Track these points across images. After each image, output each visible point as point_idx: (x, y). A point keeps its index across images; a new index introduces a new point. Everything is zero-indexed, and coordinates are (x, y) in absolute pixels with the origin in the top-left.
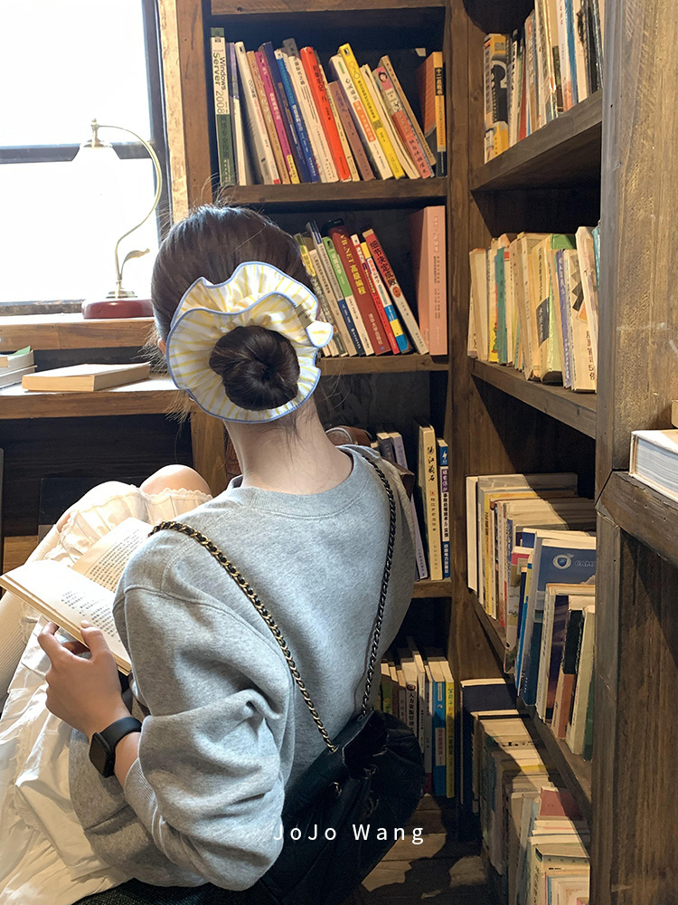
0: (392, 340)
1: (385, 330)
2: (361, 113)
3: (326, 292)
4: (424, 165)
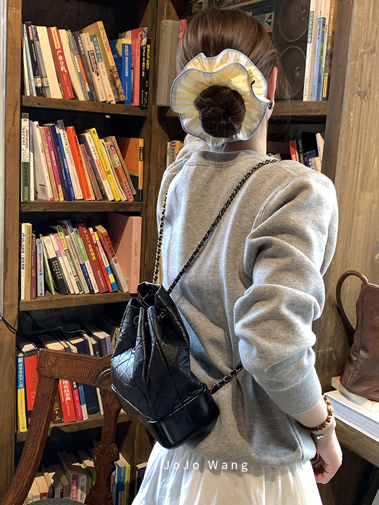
0: (109, 285)
1: (106, 279)
2: (99, 165)
3: (74, 258)
4: (130, 195)
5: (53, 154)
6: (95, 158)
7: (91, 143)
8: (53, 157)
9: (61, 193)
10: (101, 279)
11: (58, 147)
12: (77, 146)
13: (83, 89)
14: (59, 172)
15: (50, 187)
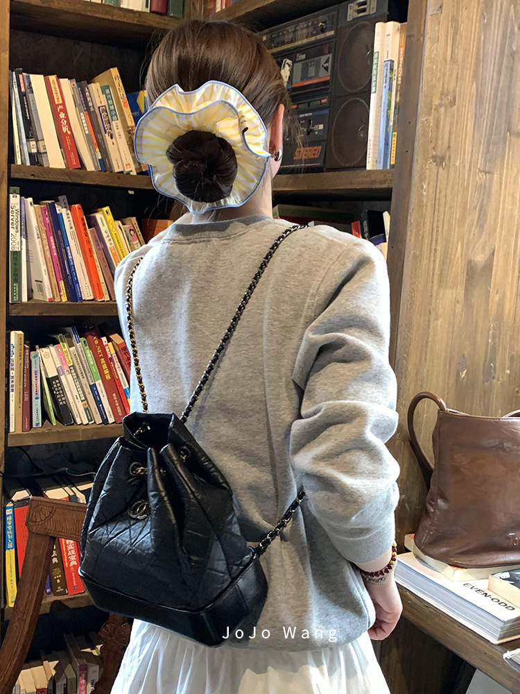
1: (124, 405)
2: (114, 255)
3: (81, 377)
5: (52, 241)
6: (109, 246)
7: (104, 225)
8: (53, 244)
9: (63, 291)
10: (117, 405)
11: (59, 232)
12: (85, 229)
13: (93, 155)
14: (60, 264)
15: (49, 284)
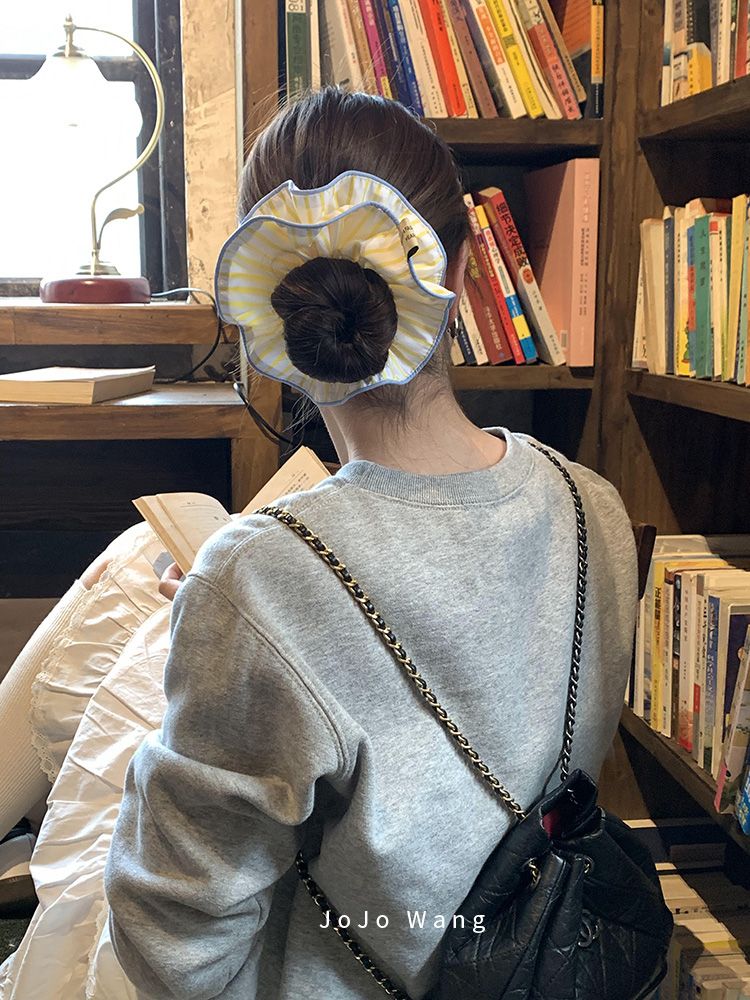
0: (515, 343)
1: (505, 330)
2: (485, 23)
4: (568, 100)
